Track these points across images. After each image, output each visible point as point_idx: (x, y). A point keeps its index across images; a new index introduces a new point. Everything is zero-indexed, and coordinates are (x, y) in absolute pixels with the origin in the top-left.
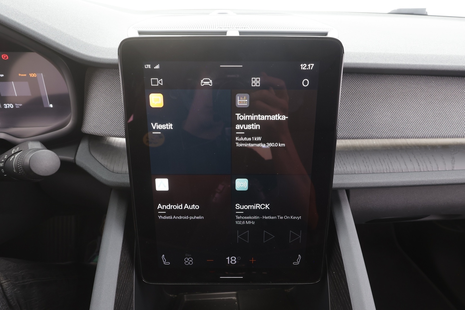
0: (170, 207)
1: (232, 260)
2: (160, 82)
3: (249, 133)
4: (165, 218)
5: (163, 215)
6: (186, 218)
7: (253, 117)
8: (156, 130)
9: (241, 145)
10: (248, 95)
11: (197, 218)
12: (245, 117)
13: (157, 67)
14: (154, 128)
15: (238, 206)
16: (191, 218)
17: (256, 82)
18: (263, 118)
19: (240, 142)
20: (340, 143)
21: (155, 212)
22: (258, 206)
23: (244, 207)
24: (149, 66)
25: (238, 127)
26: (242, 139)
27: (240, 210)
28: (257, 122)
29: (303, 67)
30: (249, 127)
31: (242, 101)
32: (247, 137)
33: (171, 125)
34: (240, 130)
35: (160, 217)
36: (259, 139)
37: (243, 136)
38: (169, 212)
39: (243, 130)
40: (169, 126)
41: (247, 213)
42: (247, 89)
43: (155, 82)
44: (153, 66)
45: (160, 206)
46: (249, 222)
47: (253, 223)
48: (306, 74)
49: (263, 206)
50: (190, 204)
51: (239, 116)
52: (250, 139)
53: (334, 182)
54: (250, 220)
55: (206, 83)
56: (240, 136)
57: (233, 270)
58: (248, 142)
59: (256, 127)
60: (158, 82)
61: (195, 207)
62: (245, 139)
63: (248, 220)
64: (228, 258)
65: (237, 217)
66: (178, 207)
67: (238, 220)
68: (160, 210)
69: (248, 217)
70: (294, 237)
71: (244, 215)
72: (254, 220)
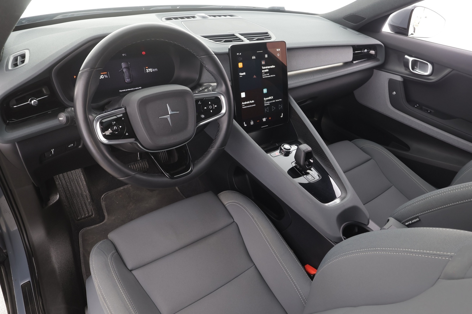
0: (246, 103)
1: (264, 120)
3: (266, 73)
4: (245, 107)
6: (250, 106)
7: (266, 67)
8: (241, 75)
9: (264, 77)
10: (265, 60)
11: (254, 105)
13: (240, 54)
15: (265, 99)
16: (252, 106)
17: (266, 56)
18: (269, 67)
20: (289, 73)
21: (241, 106)
22: (270, 98)
25: (263, 71)
26: (264, 75)
27: (265, 100)
28: (268, 69)
29: (277, 50)
31: (263, 62)
33: (245, 73)
34: (263, 72)
35: (243, 107)
36: (268, 74)
38: (246, 105)
39: (264, 72)
40: (244, 74)
42: (264, 58)
43: (240, 59)
44: (239, 54)
45: (243, 103)
47: (269, 104)
48: (278, 52)
50: (251, 101)
51: (263, 68)
52: (266, 75)
53: (288, 87)
55: (254, 58)
56: (263, 74)
57: (265, 123)
58: (266, 76)
59: (267, 70)
61: (253, 101)
62: (265, 75)
63: (268, 103)
64: (263, 119)
65: (265, 103)
66: (248, 102)
67: (265, 104)
68: (243, 105)
69: (268, 102)
70: (280, 107)
71: (266, 102)
72: (269, 103)
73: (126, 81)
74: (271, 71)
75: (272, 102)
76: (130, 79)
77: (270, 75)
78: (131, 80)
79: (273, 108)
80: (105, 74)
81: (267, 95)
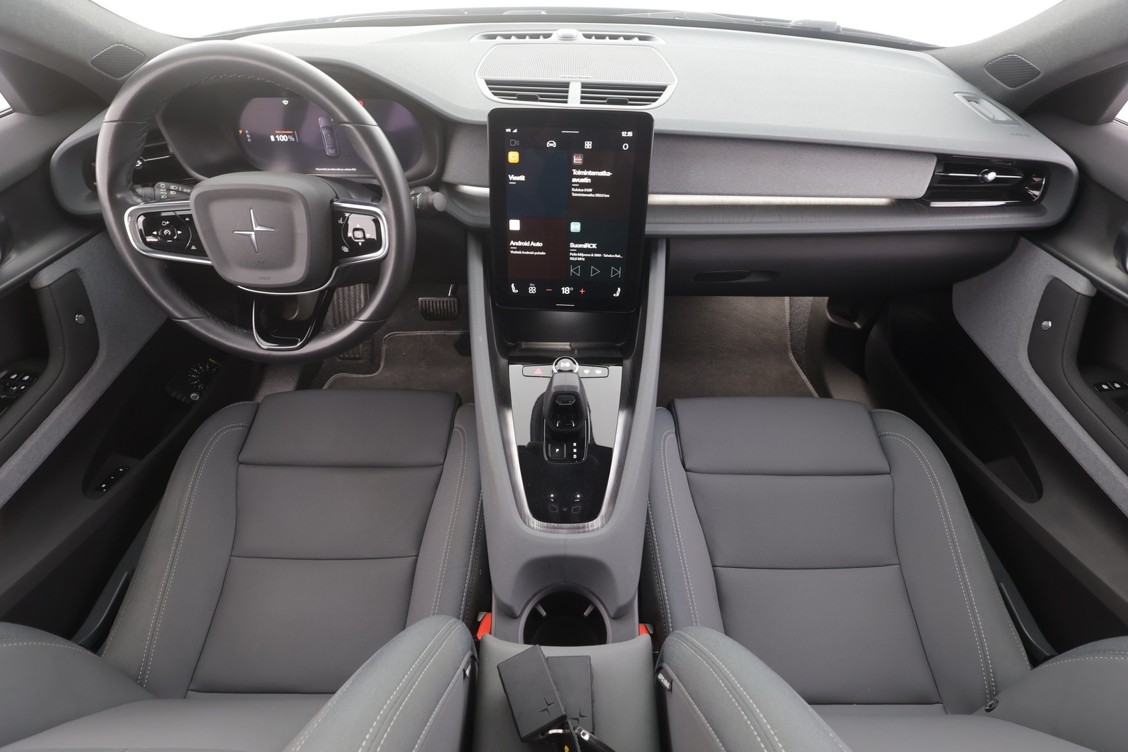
0: (520, 243)
1: (566, 290)
2: (517, 143)
3: (582, 186)
4: (516, 252)
5: (514, 250)
6: (532, 253)
7: (585, 173)
8: (512, 181)
9: (576, 195)
10: (582, 155)
11: (541, 253)
12: (579, 173)
13: (515, 131)
14: (511, 179)
15: (572, 245)
16: (536, 253)
17: (588, 145)
18: (593, 174)
19: (575, 192)
21: (508, 247)
22: (586, 246)
23: (577, 246)
24: (509, 130)
25: (574, 180)
26: (577, 190)
27: (573, 248)
28: (589, 177)
29: (624, 134)
30: (582, 180)
31: (577, 160)
32: (581, 189)
33: (524, 177)
34: (575, 183)
35: (512, 252)
36: (591, 190)
37: (578, 188)
38: (519, 248)
39: (577, 183)
40: (522, 178)
41: (579, 250)
42: (581, 150)
43: (513, 143)
44: (512, 130)
45: (512, 243)
46: (580, 259)
47: (583, 259)
48: (627, 139)
49: (591, 246)
50: (535, 242)
51: (575, 172)
52: (582, 190)
53: (646, 229)
54: (581, 257)
55: (551, 145)
56: (575, 187)
57: (566, 298)
58: (581, 193)
59: (587, 180)
60: (516, 143)
61: (539, 244)
62: (579, 190)
63: (580, 257)
64: (563, 289)
65: (571, 254)
66: (526, 244)
67: (571, 256)
68: (512, 246)
69: (579, 255)
70: (615, 272)
71: (576, 252)
72: (584, 257)
73: (327, 154)
74: (597, 184)
75: (592, 255)
76: (334, 150)
77: (593, 193)
78: (336, 152)
79: (594, 271)
80: (290, 134)
81: (578, 238)
